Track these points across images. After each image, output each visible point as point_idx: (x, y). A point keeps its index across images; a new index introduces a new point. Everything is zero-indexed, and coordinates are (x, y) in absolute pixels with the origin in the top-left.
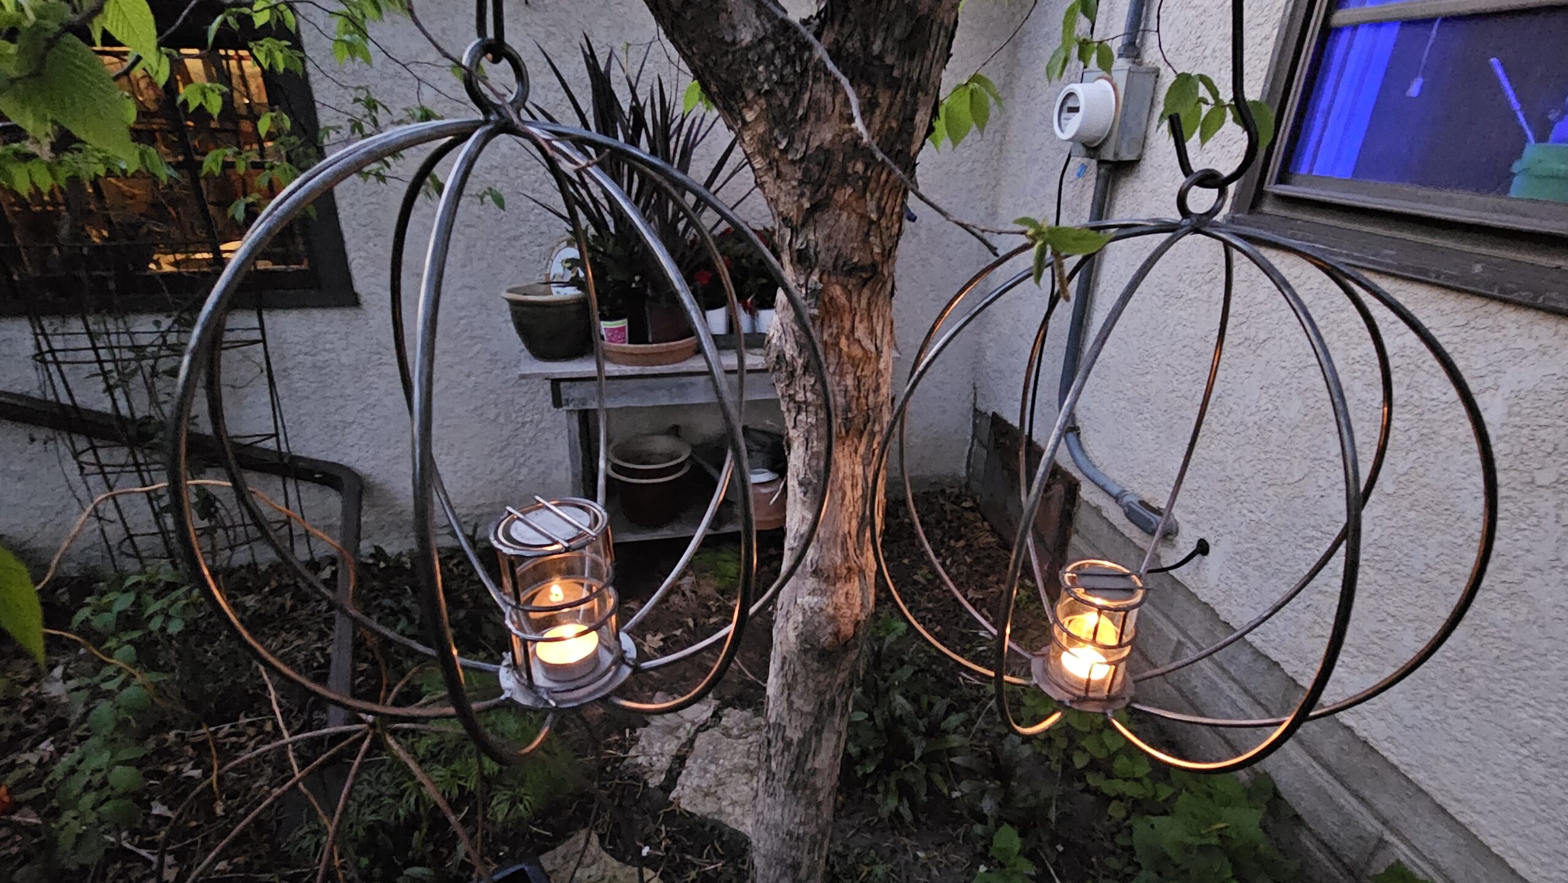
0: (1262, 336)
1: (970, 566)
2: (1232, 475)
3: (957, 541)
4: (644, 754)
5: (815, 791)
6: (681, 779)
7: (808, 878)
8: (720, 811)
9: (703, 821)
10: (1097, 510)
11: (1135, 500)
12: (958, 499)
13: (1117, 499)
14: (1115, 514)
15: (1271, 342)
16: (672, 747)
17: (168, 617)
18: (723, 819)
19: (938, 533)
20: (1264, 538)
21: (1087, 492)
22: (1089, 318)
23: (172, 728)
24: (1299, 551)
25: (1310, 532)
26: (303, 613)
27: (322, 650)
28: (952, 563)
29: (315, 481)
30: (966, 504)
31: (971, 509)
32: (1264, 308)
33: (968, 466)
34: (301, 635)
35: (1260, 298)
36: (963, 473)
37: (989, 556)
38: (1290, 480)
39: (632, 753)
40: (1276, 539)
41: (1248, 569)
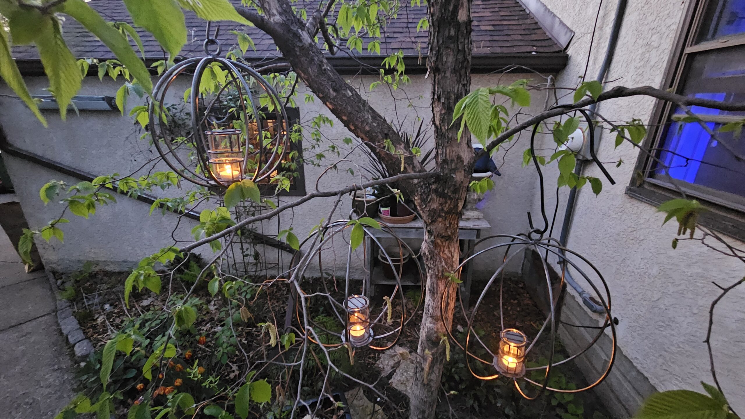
0: (642, 238)
1: (518, 311)
2: (629, 293)
3: (514, 300)
4: (382, 363)
5: (431, 387)
6: (394, 376)
7: (428, 417)
8: (406, 390)
9: (400, 393)
10: (573, 297)
11: (588, 296)
12: (517, 283)
13: (580, 294)
14: (580, 300)
15: (645, 241)
16: (392, 363)
17: (247, 293)
18: (407, 394)
19: (506, 296)
20: (641, 322)
21: (569, 289)
22: (573, 217)
23: (241, 326)
24: (657, 331)
25: (660, 323)
26: (278, 294)
27: (284, 307)
28: (511, 309)
29: (287, 251)
30: (520, 286)
31: (522, 288)
32: (643, 226)
33: (522, 269)
34: (277, 302)
35: (642, 222)
36: (520, 272)
37: (528, 309)
38: (653, 299)
39: (378, 362)
40: (646, 324)
41: (635, 334)
